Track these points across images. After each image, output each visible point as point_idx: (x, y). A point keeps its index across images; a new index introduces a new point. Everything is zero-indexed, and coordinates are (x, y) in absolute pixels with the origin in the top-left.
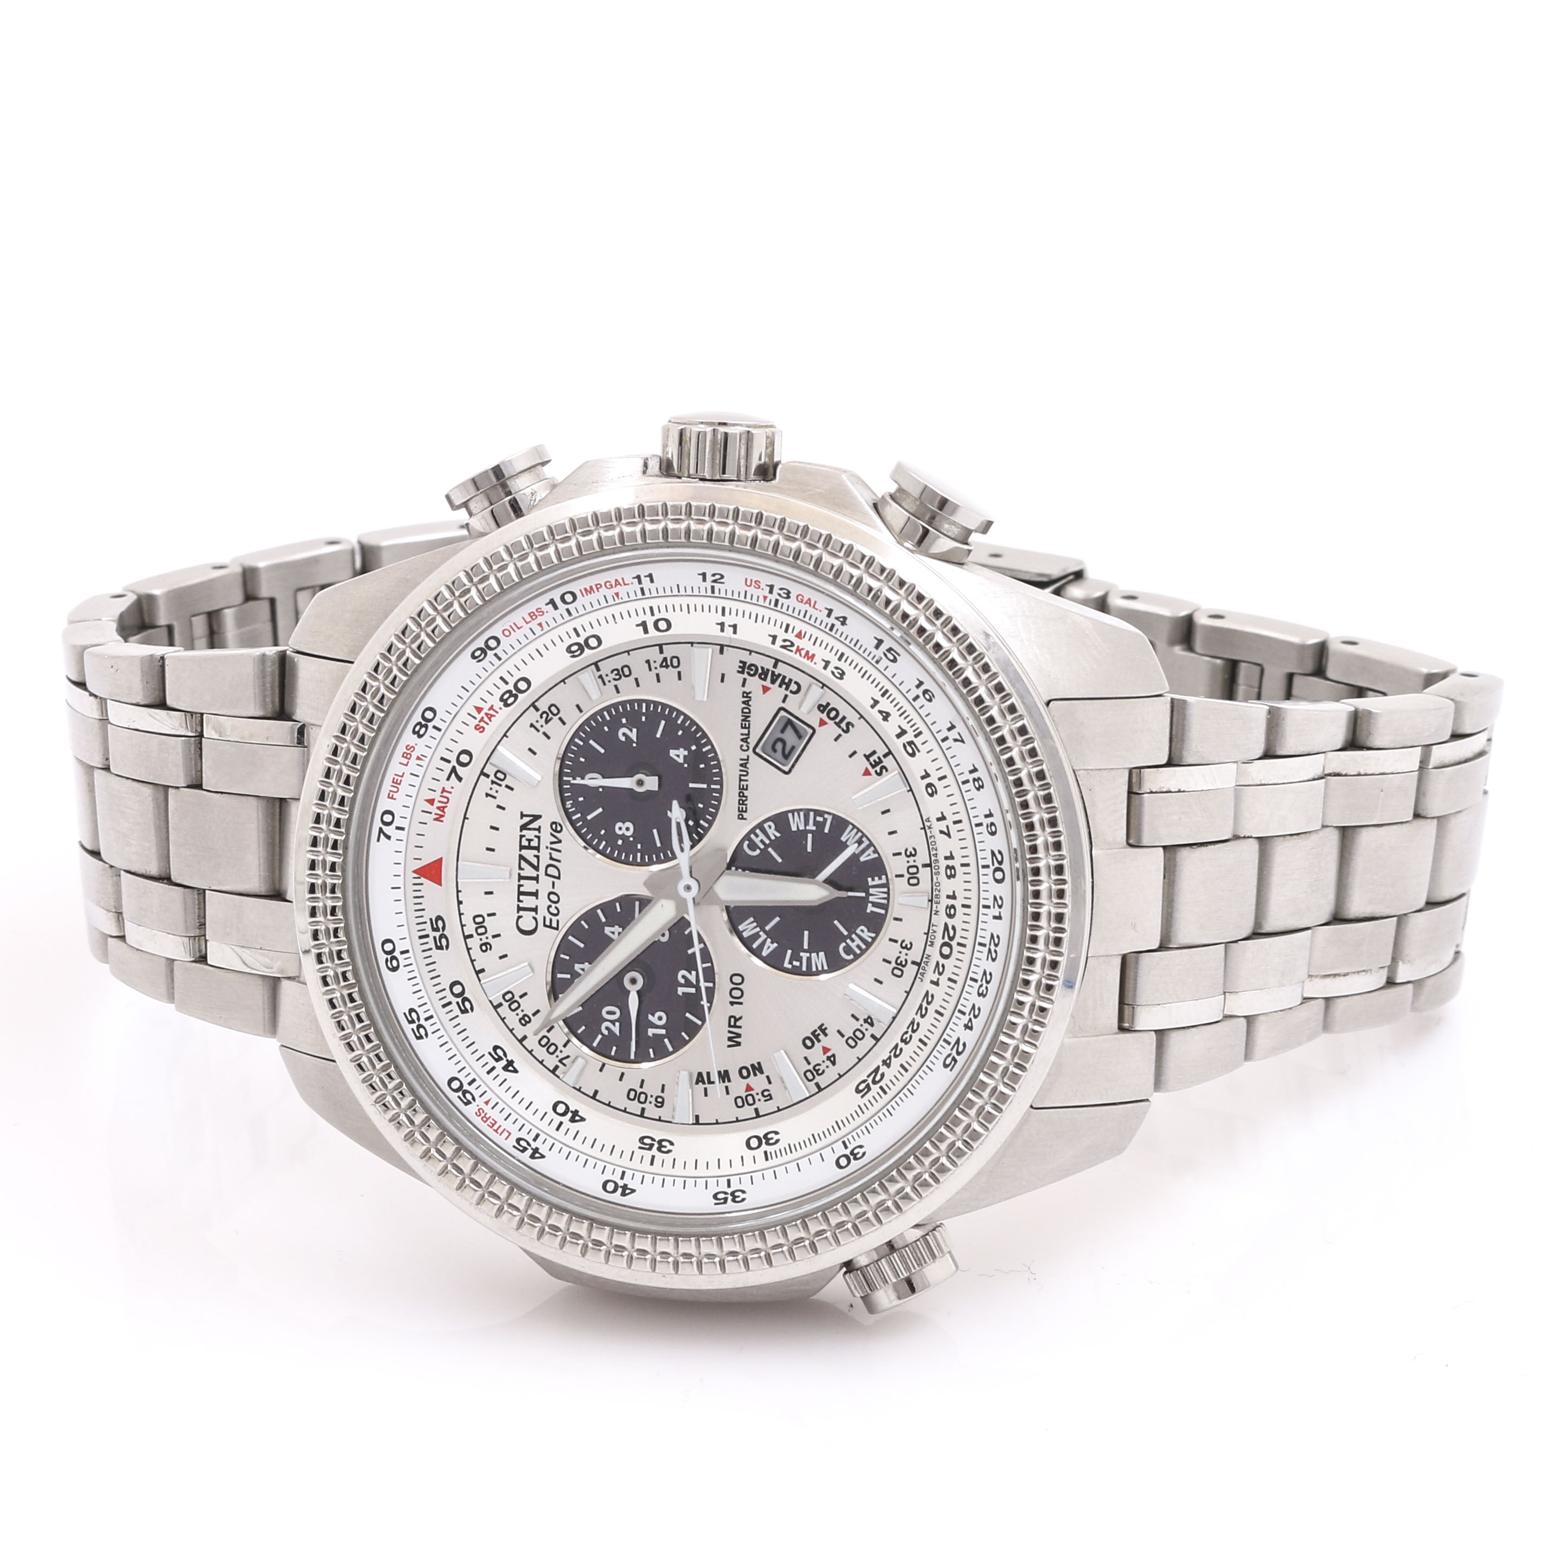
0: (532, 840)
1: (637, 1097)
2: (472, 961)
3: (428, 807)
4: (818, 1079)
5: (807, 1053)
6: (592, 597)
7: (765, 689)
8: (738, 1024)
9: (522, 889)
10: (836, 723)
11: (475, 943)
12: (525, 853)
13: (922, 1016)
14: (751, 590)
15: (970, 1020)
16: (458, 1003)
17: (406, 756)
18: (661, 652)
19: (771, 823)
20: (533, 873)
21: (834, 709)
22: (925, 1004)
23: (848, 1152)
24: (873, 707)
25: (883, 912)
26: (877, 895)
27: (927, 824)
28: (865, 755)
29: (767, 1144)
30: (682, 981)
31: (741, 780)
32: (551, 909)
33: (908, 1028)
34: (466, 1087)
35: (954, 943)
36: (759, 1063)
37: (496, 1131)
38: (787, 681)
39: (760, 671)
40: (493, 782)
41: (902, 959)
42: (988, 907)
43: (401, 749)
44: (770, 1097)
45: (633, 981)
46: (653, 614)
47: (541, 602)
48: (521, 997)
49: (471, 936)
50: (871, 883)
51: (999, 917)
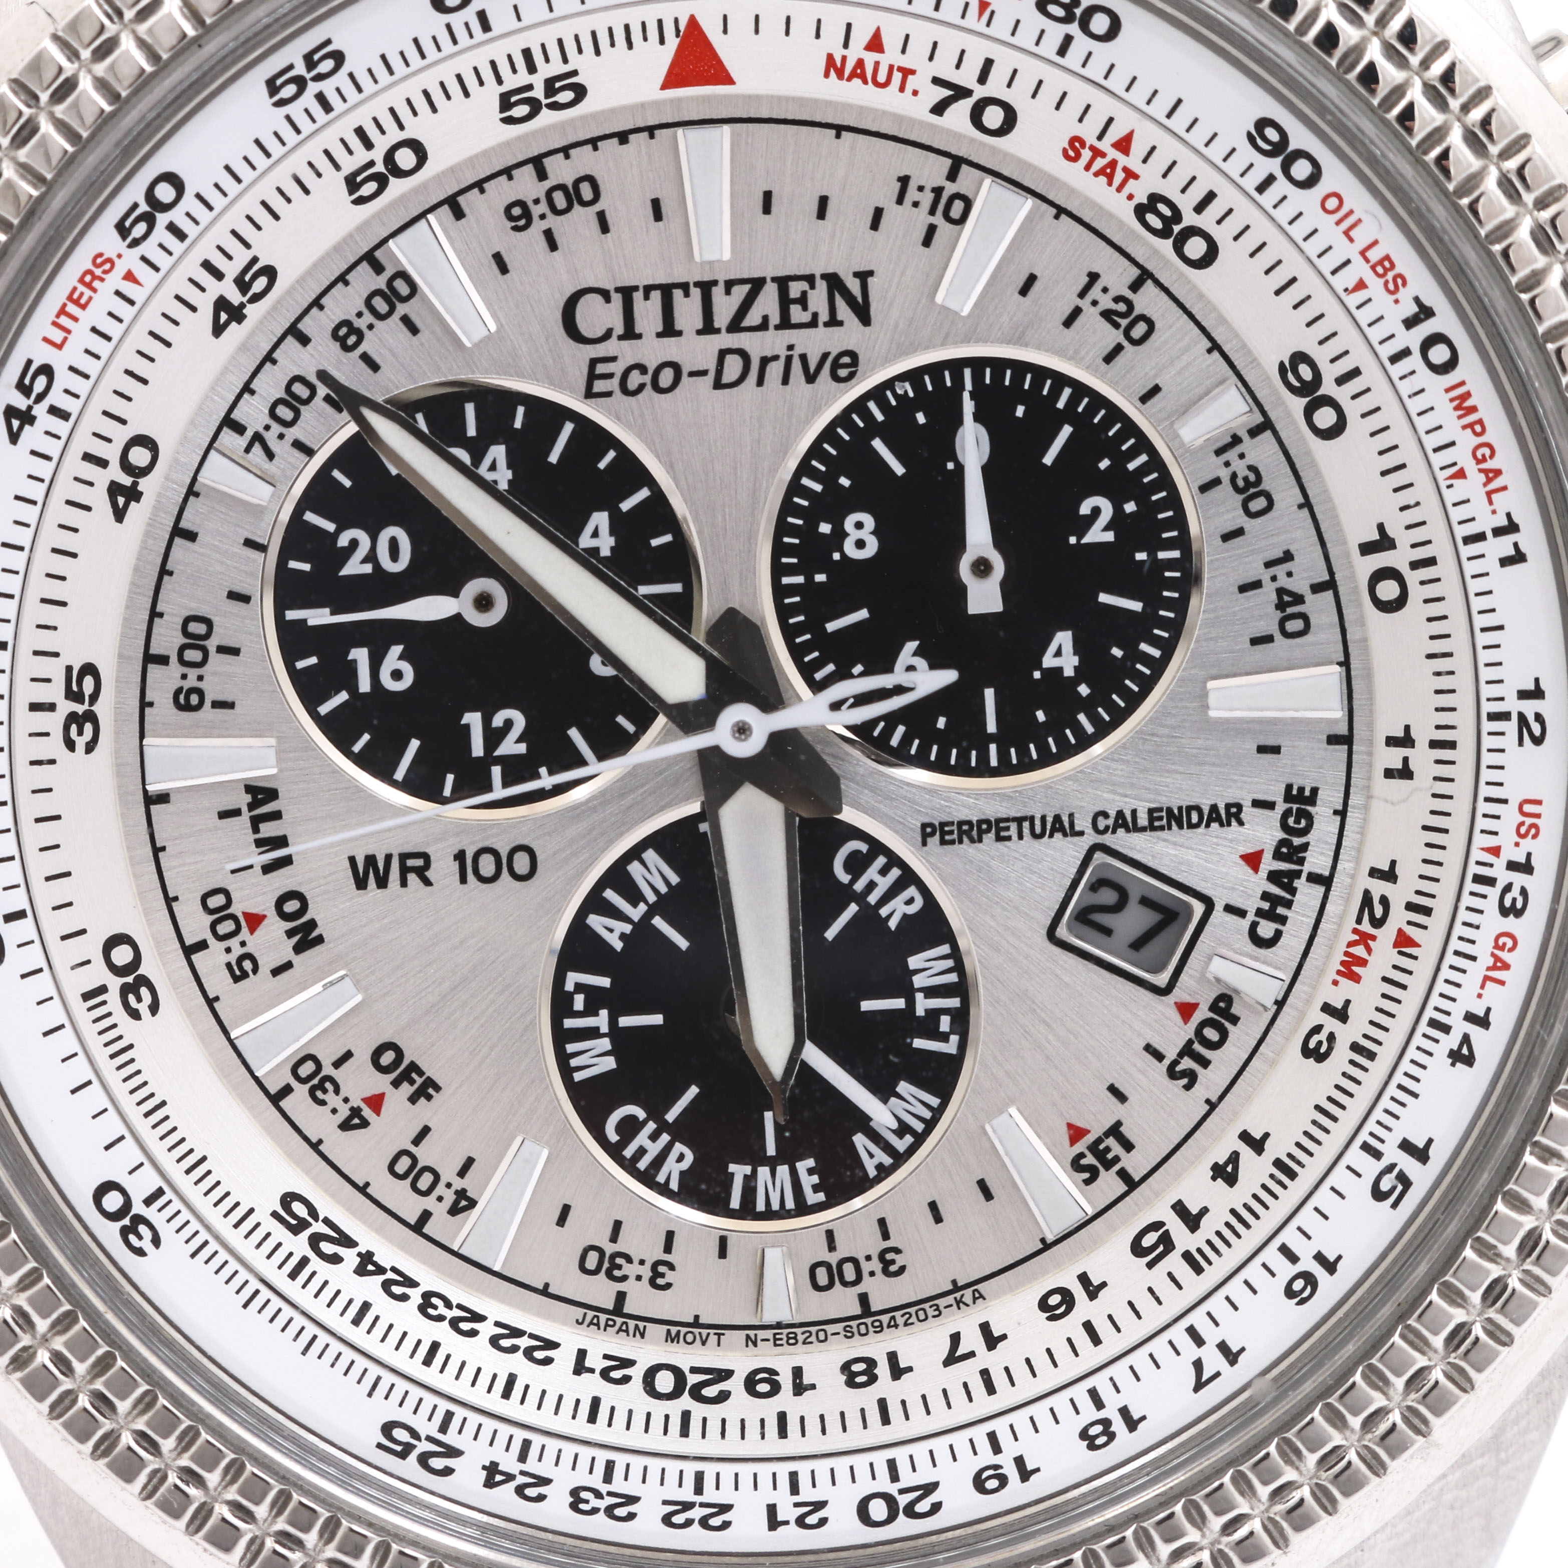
0: (805, 308)
1: (195, 641)
2: (479, 185)
3: (861, 38)
4: (301, 1091)
5: (363, 1056)
6: (1445, 414)
7: (1253, 860)
8: (412, 878)
9: (678, 294)
10: (1190, 1042)
11: (526, 186)
12: (770, 292)
13: (494, 1341)
14: (1510, 816)
15: (510, 1477)
16: (371, 164)
18: (1317, 588)
19: (919, 903)
20: (722, 318)
21: (1224, 1035)
22: (524, 1342)
23: (138, 1208)
24: (1245, 1136)
25: (735, 1203)
26: (774, 1185)
27: (968, 1294)
28: (1119, 1124)
29: (125, 990)
30: (498, 721)
31: (1019, 821)
32: (635, 373)
33: (460, 1307)
34: (162, 219)
35: (686, 1401)
36: (320, 940)
37: (62, 311)
38: (1280, 910)
39: (1297, 841)
40: (938, 191)
41: (628, 1269)
42: (795, 1489)
44: (238, 976)
45: (484, 603)
46: (1415, 565)
47: (1421, 285)
48: (406, 320)
49: (542, 175)
50: (802, 1166)
51: (774, 1523)
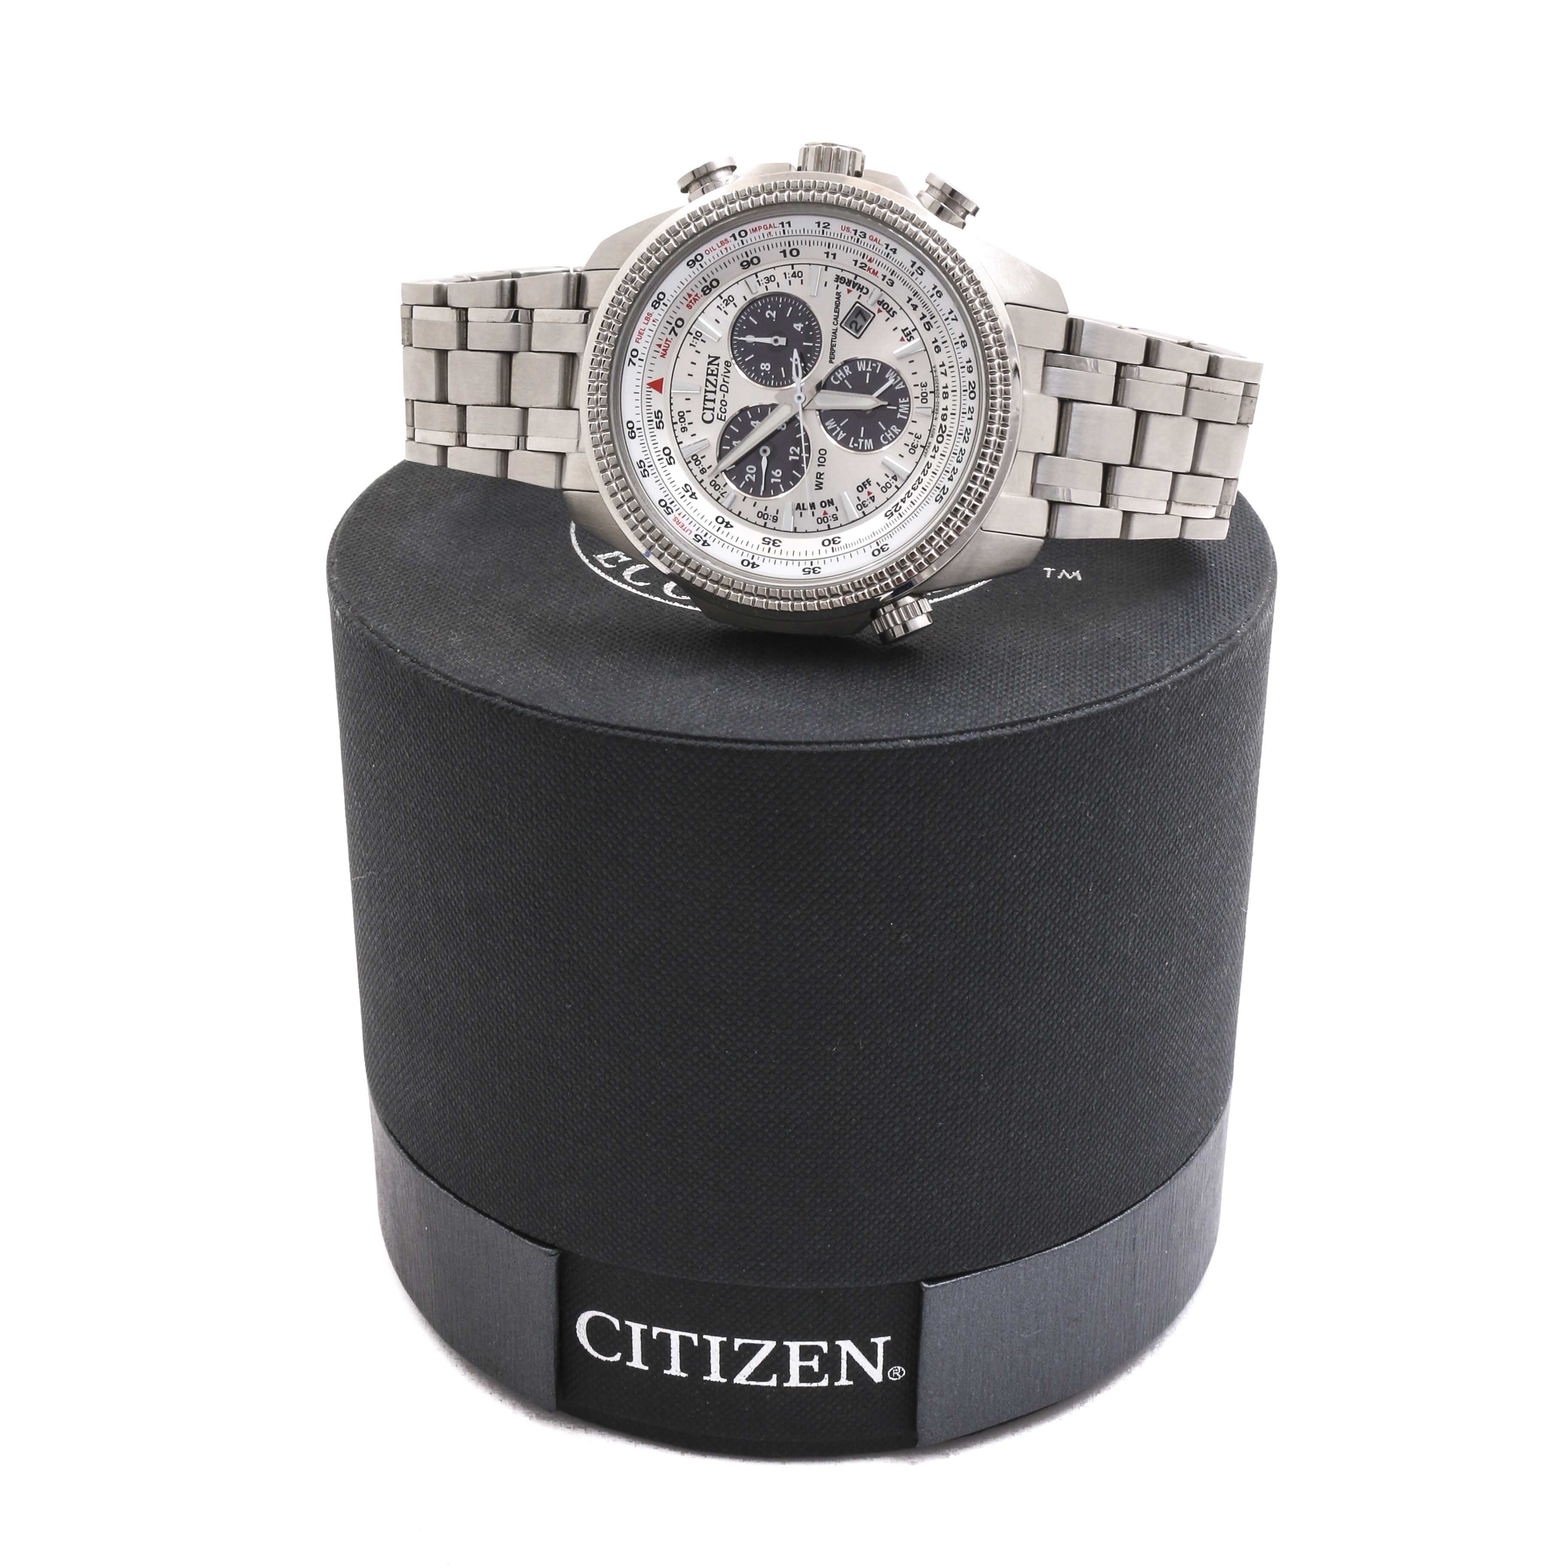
0: (714, 370)
1: (763, 515)
2: (676, 437)
3: (657, 349)
4: (864, 509)
5: (859, 494)
6: (756, 234)
7: (849, 291)
8: (822, 477)
9: (706, 398)
10: (886, 311)
11: (678, 427)
12: (709, 378)
13: (925, 475)
14: (845, 233)
15: (952, 476)
16: (667, 459)
17: (647, 319)
18: (792, 268)
19: (847, 366)
20: (714, 389)
21: (886, 303)
22: (926, 469)
23: (879, 548)
24: (908, 302)
25: (906, 418)
26: (903, 409)
27: (934, 369)
28: (902, 330)
29: (834, 543)
30: (792, 452)
31: (832, 341)
32: (721, 410)
33: (916, 482)
34: (668, 505)
35: (945, 435)
36: (832, 499)
37: (683, 529)
38: (861, 287)
39: (847, 281)
40: (694, 338)
42: (965, 413)
43: (644, 315)
44: (837, 519)
45: (765, 451)
46: (789, 246)
47: (727, 235)
48: (702, 458)
49: (676, 423)
50: (900, 401)
51: (971, 419)
